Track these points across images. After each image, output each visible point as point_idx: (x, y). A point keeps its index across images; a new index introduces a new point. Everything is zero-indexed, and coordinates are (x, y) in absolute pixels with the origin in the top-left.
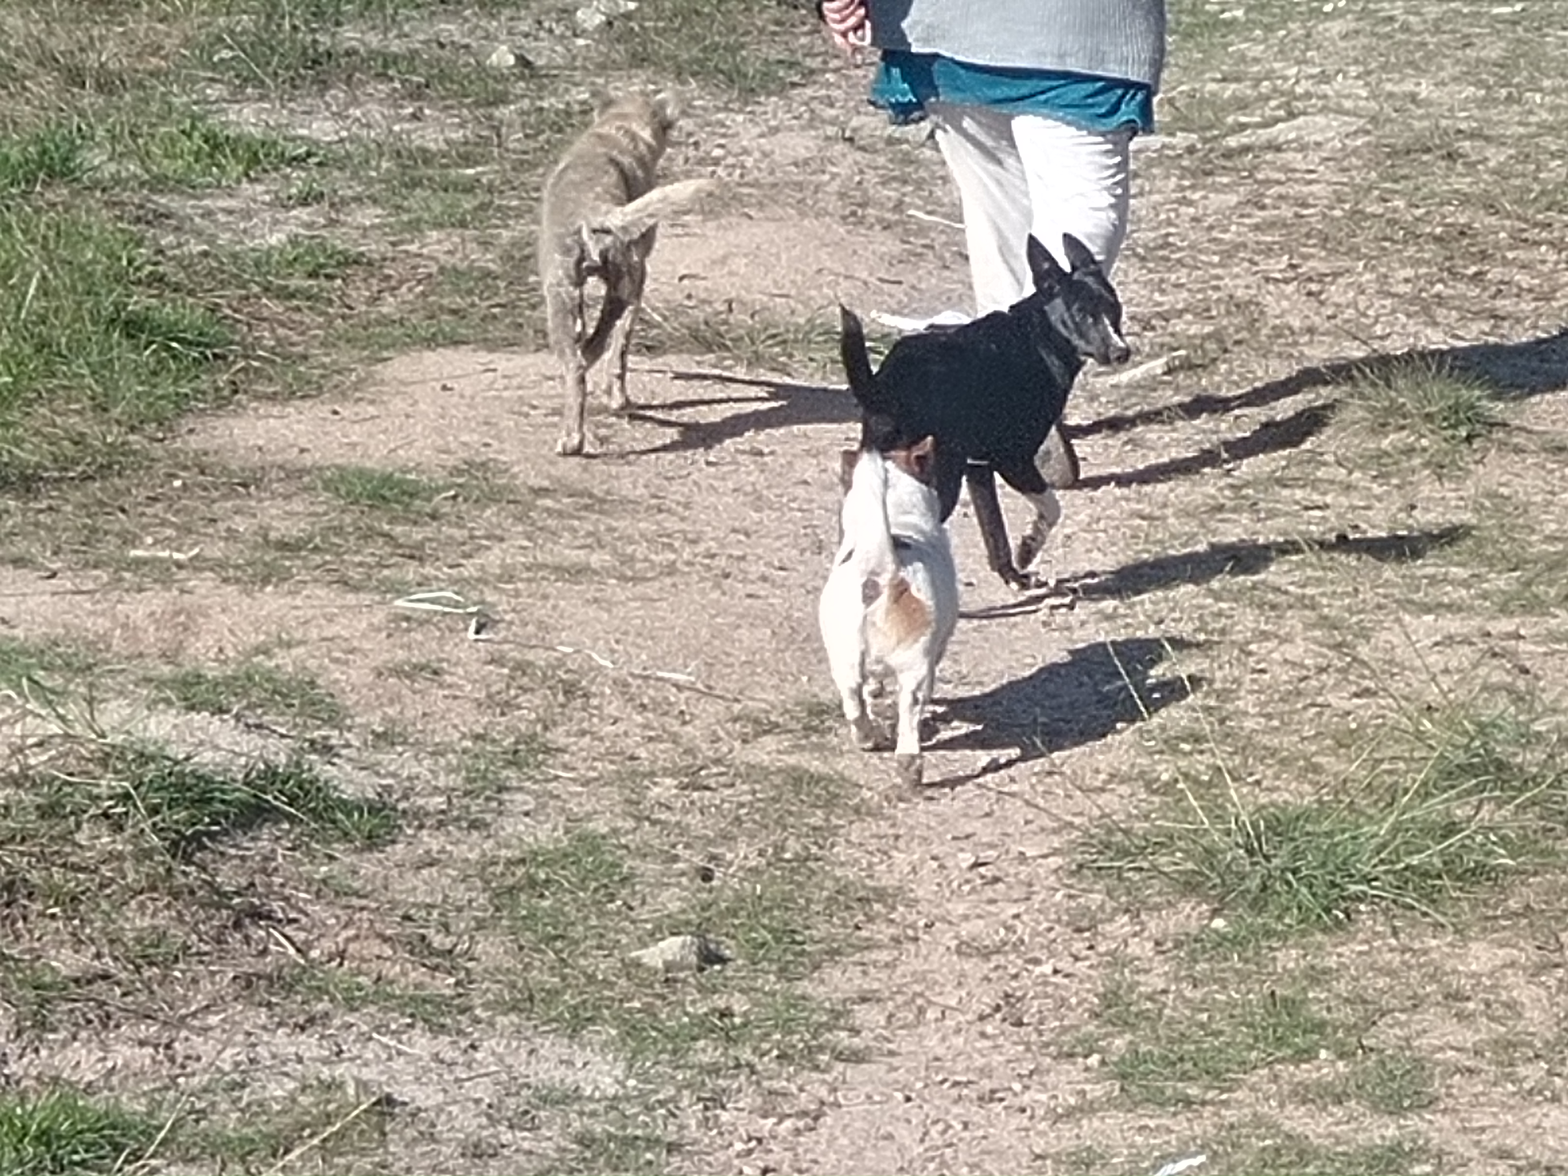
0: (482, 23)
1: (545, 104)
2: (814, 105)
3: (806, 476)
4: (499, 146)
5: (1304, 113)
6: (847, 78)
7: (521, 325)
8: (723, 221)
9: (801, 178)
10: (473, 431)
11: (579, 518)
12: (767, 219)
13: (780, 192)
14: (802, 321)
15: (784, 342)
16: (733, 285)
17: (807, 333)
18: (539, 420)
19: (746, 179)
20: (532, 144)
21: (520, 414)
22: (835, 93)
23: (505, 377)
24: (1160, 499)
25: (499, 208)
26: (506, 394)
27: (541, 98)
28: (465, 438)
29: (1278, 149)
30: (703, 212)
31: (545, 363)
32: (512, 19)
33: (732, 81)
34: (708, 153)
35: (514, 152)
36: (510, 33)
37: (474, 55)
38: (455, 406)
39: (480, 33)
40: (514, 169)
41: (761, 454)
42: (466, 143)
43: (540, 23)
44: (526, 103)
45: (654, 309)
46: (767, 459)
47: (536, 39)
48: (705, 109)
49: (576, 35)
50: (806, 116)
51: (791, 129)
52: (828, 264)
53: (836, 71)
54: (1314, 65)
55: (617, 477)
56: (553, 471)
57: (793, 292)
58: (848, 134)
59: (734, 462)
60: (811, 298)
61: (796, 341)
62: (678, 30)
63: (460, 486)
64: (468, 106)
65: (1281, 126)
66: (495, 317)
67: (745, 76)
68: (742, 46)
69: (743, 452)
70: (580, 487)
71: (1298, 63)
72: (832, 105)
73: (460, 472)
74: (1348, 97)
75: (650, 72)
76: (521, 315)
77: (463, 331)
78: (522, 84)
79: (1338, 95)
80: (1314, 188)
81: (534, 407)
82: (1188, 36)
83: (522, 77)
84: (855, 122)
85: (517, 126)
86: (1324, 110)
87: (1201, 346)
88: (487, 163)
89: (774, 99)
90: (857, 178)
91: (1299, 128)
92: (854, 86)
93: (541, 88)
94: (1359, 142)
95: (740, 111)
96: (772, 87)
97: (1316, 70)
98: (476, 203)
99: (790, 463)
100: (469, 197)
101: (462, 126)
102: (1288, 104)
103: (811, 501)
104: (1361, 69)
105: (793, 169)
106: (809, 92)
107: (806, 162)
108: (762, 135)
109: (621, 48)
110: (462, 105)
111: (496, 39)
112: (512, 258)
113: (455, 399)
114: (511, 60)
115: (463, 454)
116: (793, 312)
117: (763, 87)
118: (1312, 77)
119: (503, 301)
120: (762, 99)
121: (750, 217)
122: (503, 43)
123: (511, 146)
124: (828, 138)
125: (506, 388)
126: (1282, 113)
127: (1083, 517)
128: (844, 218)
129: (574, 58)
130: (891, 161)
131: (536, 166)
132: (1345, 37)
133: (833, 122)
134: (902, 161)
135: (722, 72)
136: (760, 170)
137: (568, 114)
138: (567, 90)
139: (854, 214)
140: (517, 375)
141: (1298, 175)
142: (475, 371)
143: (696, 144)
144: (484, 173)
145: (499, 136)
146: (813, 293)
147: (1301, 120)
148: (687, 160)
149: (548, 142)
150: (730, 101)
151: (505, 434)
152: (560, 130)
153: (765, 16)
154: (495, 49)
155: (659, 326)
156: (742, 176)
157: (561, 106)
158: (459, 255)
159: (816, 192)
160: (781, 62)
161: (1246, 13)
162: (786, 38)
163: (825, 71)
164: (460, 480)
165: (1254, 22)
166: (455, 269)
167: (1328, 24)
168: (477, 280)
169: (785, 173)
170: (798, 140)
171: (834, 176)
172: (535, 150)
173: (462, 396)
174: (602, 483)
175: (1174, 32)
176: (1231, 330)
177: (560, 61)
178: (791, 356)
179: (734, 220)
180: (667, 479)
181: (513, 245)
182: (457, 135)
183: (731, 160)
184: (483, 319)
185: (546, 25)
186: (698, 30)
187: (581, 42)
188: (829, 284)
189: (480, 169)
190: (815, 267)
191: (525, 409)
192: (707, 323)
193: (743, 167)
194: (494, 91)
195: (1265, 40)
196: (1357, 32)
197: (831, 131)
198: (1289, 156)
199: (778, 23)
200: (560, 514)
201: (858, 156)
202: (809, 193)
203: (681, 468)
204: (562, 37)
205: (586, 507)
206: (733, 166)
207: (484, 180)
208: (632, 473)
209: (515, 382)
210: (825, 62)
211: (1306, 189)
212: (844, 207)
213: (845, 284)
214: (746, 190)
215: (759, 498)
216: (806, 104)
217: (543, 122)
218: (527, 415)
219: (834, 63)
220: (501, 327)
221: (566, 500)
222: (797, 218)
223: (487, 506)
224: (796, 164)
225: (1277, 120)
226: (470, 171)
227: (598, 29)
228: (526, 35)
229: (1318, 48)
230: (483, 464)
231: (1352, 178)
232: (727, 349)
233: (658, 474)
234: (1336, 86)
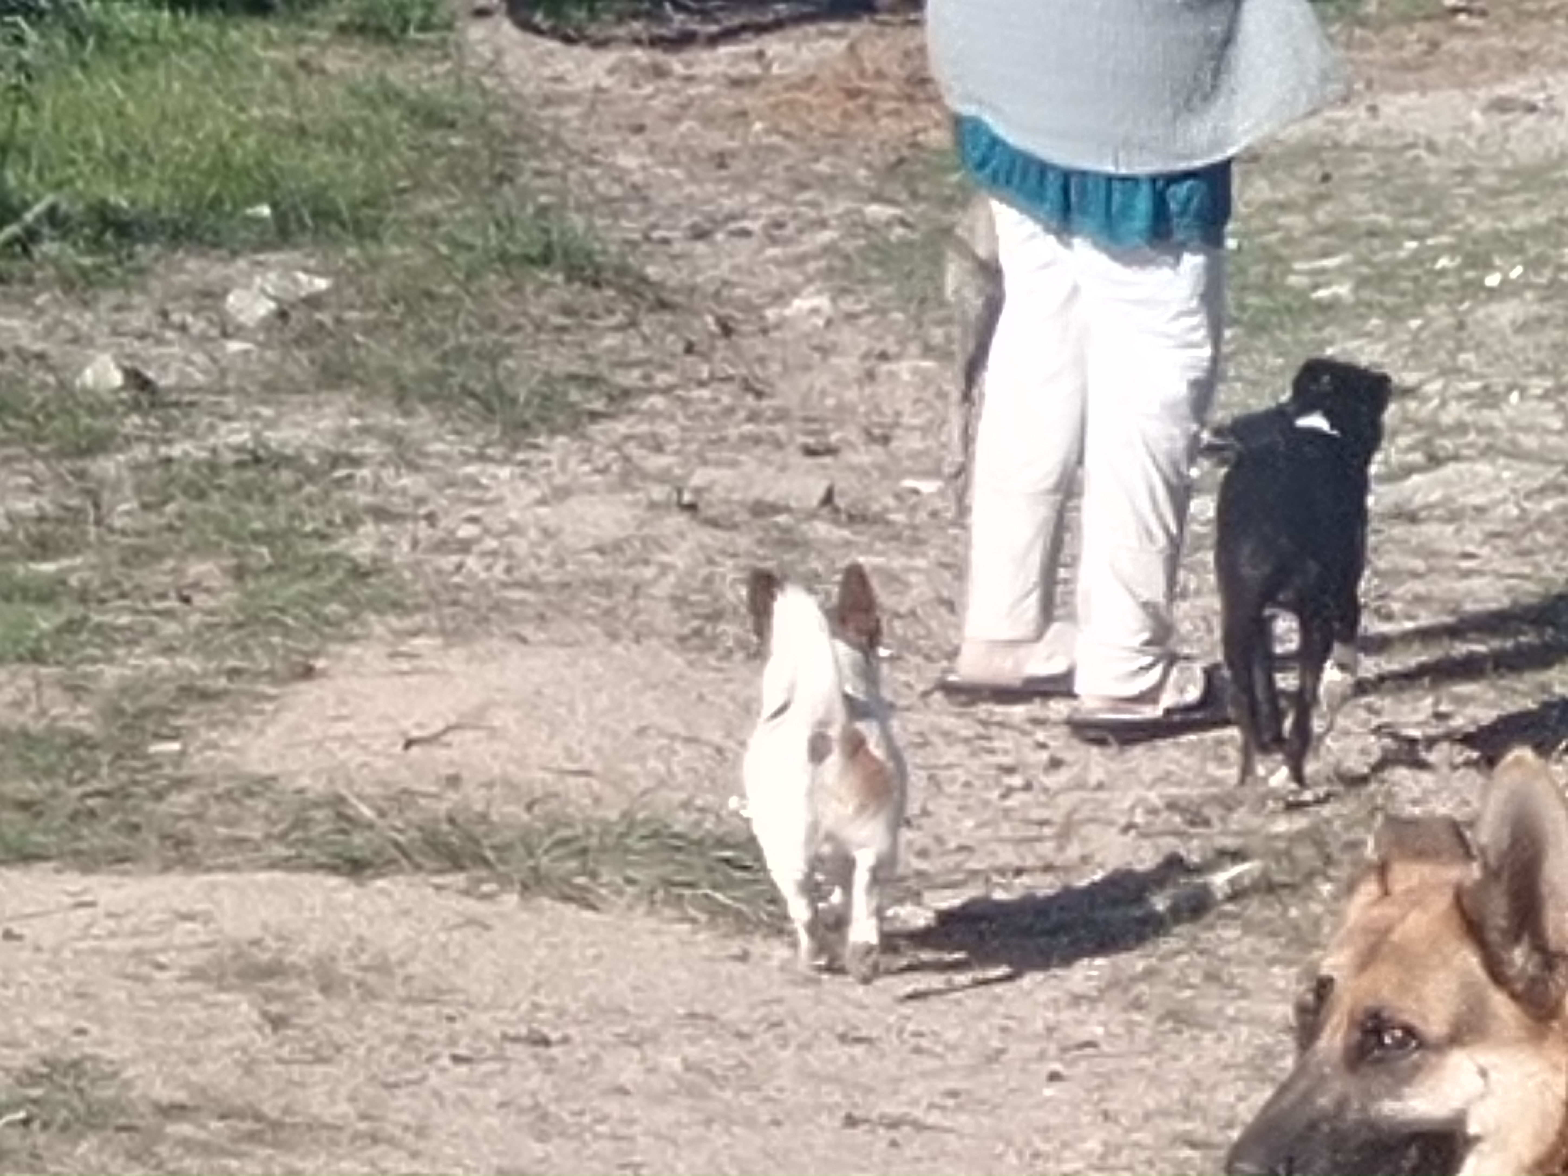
0: (67, 316)
1: (176, 451)
2: (632, 449)
3: (624, 1079)
4: (98, 522)
5: (1456, 458)
6: (685, 402)
7: (136, 827)
8: (479, 648)
9: (608, 572)
10: (58, 1008)
11: (238, 1155)
12: (552, 642)
13: (573, 597)
14: (613, 815)
15: (584, 851)
16: (495, 756)
17: (622, 835)
18: (170, 988)
19: (517, 575)
20: (154, 519)
21: (135, 978)
22: (669, 430)
23: (110, 915)
24: (1224, 1114)
25: (99, 628)
26: (112, 945)
27: (168, 442)
28: (44, 1021)
29: (1413, 518)
30: (442, 632)
31: (178, 891)
32: (118, 308)
33: (490, 409)
34: (452, 532)
35: (124, 533)
36: (115, 332)
37: (51, 369)
38: (27, 967)
39: (64, 333)
40: (124, 562)
41: (546, 1042)
42: (42, 519)
43: (165, 314)
44: (142, 452)
45: (360, 797)
46: (555, 1051)
47: (160, 341)
48: (445, 457)
49: (225, 335)
50: (615, 468)
51: (590, 490)
52: (658, 719)
53: (667, 391)
54: (1472, 377)
55: (302, 1085)
56: (194, 1077)
57: (597, 767)
58: (687, 497)
59: (500, 1057)
60: (629, 776)
61: (603, 849)
62: (398, 326)
63: (35, 1102)
64: (44, 457)
65: (1416, 478)
66: (92, 813)
67: (514, 401)
68: (508, 351)
69: (516, 1039)
70: (239, 1102)
71: (1443, 372)
72: (659, 449)
73: (34, 1079)
74: (1528, 429)
75: (351, 398)
76: (136, 809)
77: (38, 838)
78: (136, 419)
79: (1512, 425)
80: (1476, 583)
81: (161, 967)
82: (1257, 328)
83: (136, 407)
84: (699, 478)
85: (128, 491)
86: (1488, 452)
87: (1288, 853)
88: (77, 552)
89: (561, 439)
90: (704, 571)
91: (1447, 483)
92: (699, 415)
93: (167, 425)
94: (1549, 505)
95: (505, 460)
96: (561, 419)
97: (1474, 385)
98: (60, 619)
99: (595, 1059)
100: (47, 610)
101: (33, 490)
102: (1427, 441)
103: (631, 1122)
104: (1549, 383)
105: (594, 557)
106: (621, 428)
107: (618, 546)
108: (542, 502)
109: (302, 356)
110: (34, 454)
111: (91, 342)
112: (120, 712)
113: (25, 955)
114: (117, 378)
115: (37, 1047)
116: (597, 800)
117: (543, 420)
118: (1468, 395)
119: (106, 786)
120: (542, 440)
121: (524, 640)
122: (104, 349)
123: (118, 523)
124: (653, 505)
125: (112, 935)
126: (1417, 457)
127: (1093, 1145)
128: (682, 639)
129: (223, 373)
130: (760, 542)
131: (158, 556)
132: (1521, 328)
133: (663, 477)
134: (780, 543)
135: (473, 395)
136: (539, 560)
137: (214, 467)
138: (212, 428)
139: (698, 632)
140: (128, 913)
141: (1446, 563)
142: (60, 907)
143: (431, 518)
144: (73, 569)
145: (97, 506)
146: (631, 768)
147: (1449, 470)
148: (415, 544)
149: (181, 516)
150: (488, 444)
151: (111, 1014)
152: (201, 495)
153: (546, 299)
154: (89, 360)
155: (370, 826)
156: (508, 570)
157: (204, 455)
158: (32, 709)
159: (634, 596)
160: (573, 377)
161: (1356, 289)
162: (583, 336)
163: (649, 391)
164: (36, 1092)
165: (1369, 305)
166: (25, 733)
167: (1494, 308)
168: (63, 751)
169: (586, 564)
170: (601, 509)
171: (665, 569)
172: (160, 530)
173: (38, 949)
174: (277, 1093)
175: (1235, 322)
176: (1337, 825)
177: (200, 378)
178: (593, 875)
179: (496, 644)
180: (388, 1086)
181: (123, 691)
182: (27, 506)
183: (491, 543)
184: (74, 817)
185: (176, 318)
186: (433, 324)
187: (234, 346)
188: (658, 752)
189: (65, 563)
190: (633, 725)
191: (146, 970)
192: (451, 821)
193: (510, 555)
194: (89, 430)
195: (1387, 335)
196: (1542, 321)
197: (658, 493)
198: (1430, 530)
199: (567, 310)
200: (206, 1149)
201: (706, 535)
202: (622, 597)
203: (409, 1067)
204: (204, 338)
205: (252, 1137)
206: (494, 553)
207: (74, 581)
208: (326, 1078)
209: (128, 924)
210: (647, 377)
211: (1462, 585)
212: (683, 621)
213: (684, 752)
214: (516, 594)
215: (544, 1117)
216: (616, 447)
217: (172, 480)
218: (147, 980)
219: (662, 379)
220: (103, 829)
221: (215, 1125)
222: (602, 641)
223: (81, 1136)
224: (600, 550)
225: (1408, 471)
226: (48, 567)
227: (265, 325)
228: (142, 336)
229: (1479, 347)
230: (75, 1064)
231: (1537, 566)
232: (486, 862)
233: (373, 1078)
234: (1509, 412)
